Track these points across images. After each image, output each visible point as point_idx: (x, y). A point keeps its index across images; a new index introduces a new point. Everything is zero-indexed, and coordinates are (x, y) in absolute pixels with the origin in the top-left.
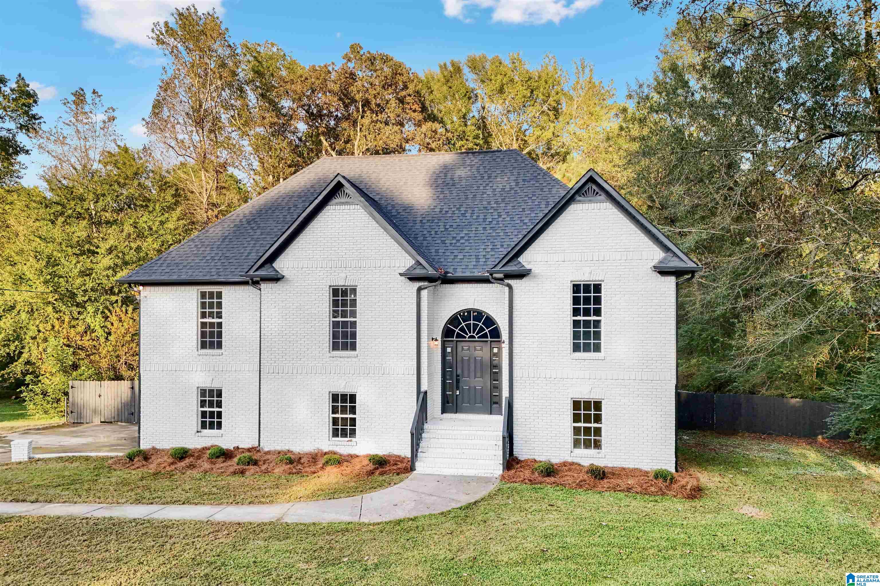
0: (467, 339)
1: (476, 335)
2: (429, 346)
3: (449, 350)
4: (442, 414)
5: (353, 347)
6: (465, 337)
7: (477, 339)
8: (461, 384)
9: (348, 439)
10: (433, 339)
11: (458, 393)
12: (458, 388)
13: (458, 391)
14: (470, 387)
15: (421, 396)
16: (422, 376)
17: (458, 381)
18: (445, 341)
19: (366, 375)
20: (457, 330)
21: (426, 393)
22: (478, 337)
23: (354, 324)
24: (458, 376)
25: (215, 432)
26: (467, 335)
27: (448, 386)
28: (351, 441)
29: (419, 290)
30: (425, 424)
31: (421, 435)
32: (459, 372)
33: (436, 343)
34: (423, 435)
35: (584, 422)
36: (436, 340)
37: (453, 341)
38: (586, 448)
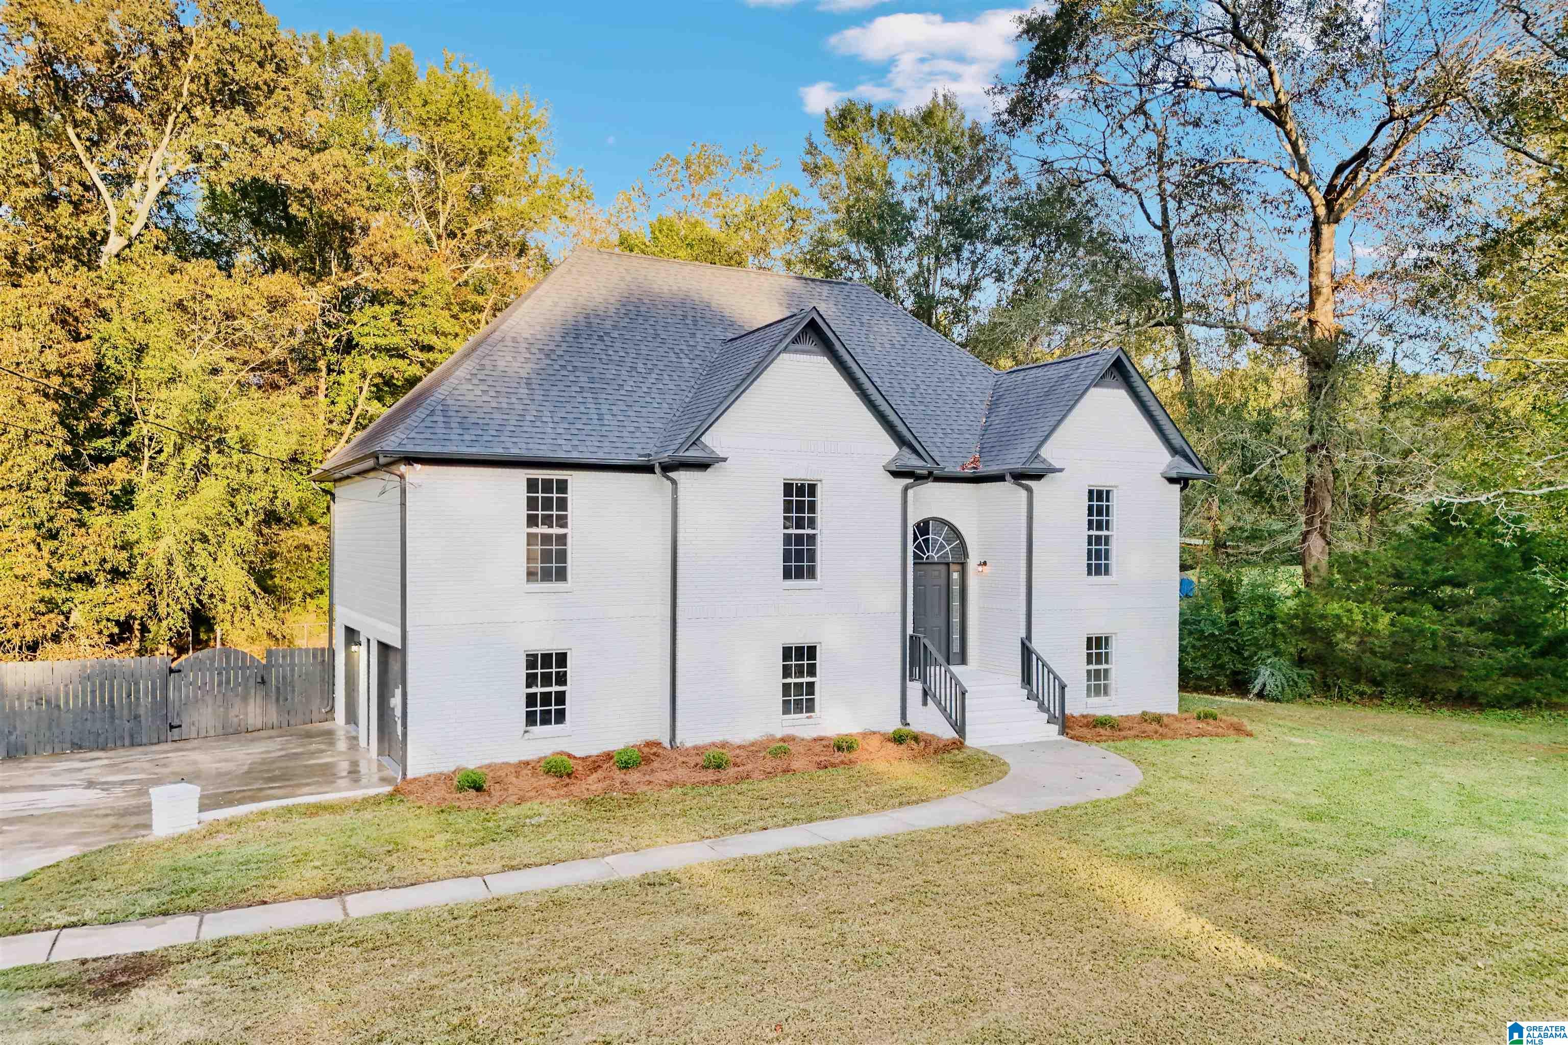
0: (924, 561)
1: (936, 554)
5: (812, 574)
6: (923, 558)
7: (936, 560)
9: (804, 715)
14: (925, 629)
22: (938, 558)
23: (812, 538)
25: (552, 728)
26: (925, 554)
28: (808, 718)
29: (906, 489)
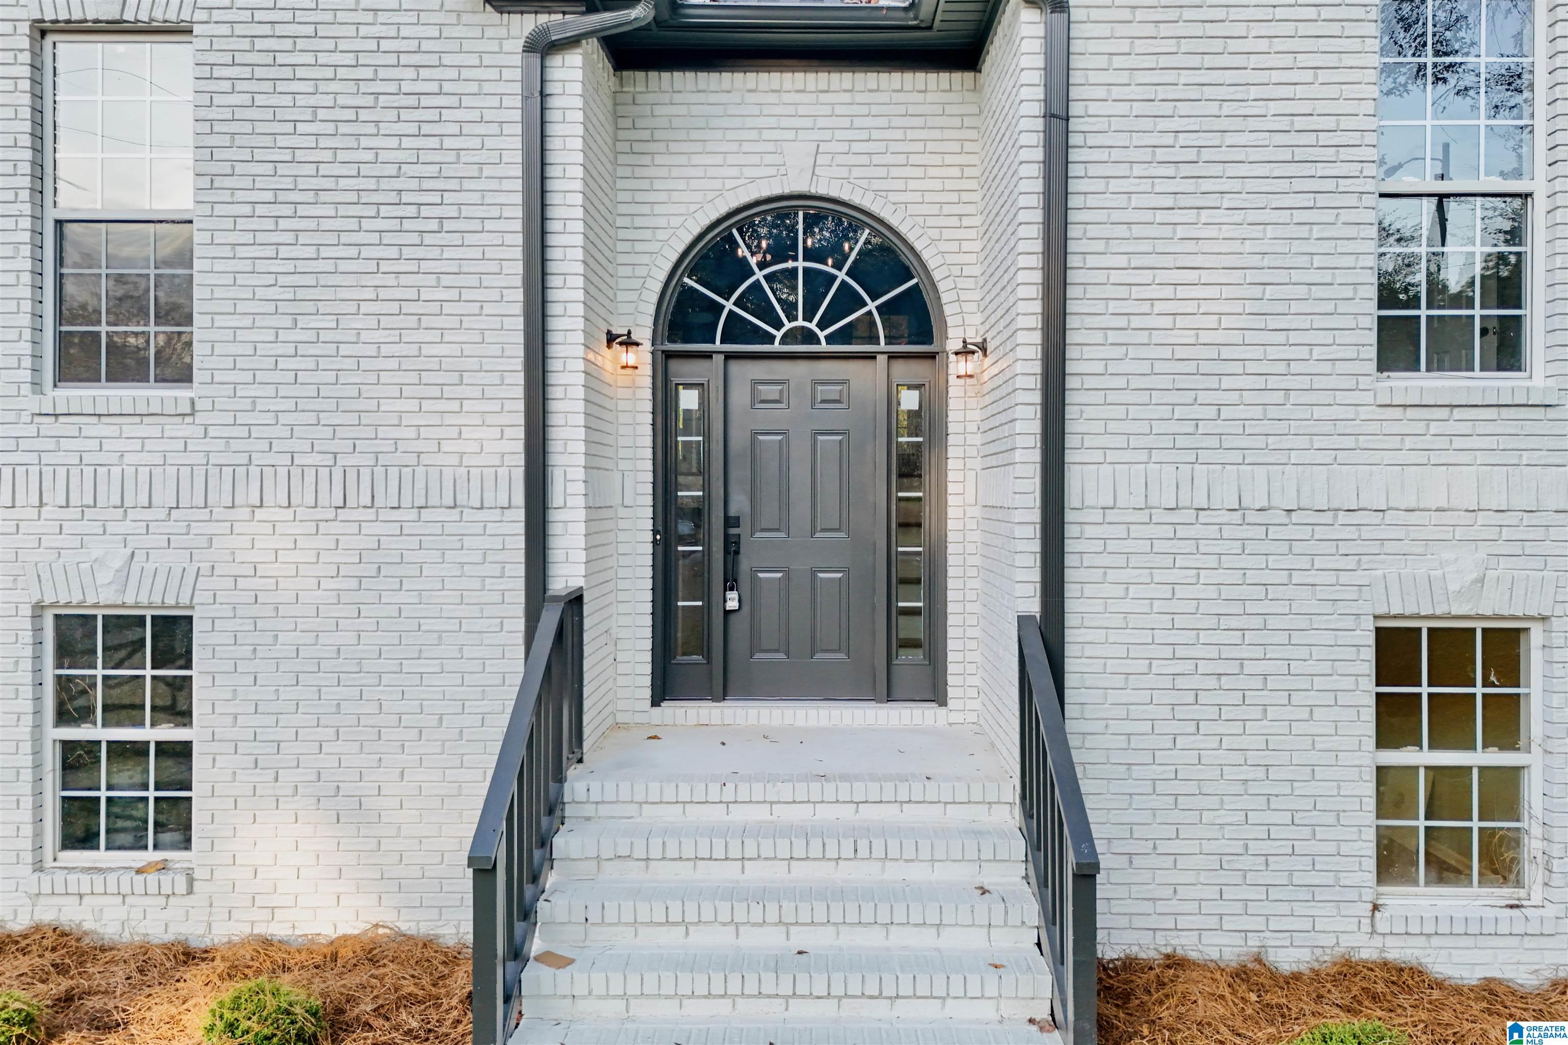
0: (776, 346)
1: (822, 325)
2: (591, 374)
3: (689, 400)
4: (656, 702)
6: (771, 339)
7: (824, 347)
8: (745, 564)
9: (150, 856)
10: (611, 338)
11: (732, 604)
12: (731, 582)
13: (733, 596)
14: (787, 573)
15: (550, 619)
16: (554, 516)
17: (732, 548)
18: (669, 355)
19: (244, 513)
20: (729, 306)
21: (576, 601)
22: (830, 339)
24: (730, 522)
26: (778, 325)
27: (682, 570)
28: (163, 867)
30: (572, 772)
31: (545, 842)
32: (739, 504)
33: (630, 357)
34: (558, 841)
35: (1434, 745)
36: (629, 343)
37: (708, 356)
38: (1441, 880)
